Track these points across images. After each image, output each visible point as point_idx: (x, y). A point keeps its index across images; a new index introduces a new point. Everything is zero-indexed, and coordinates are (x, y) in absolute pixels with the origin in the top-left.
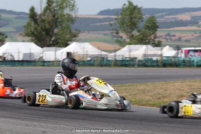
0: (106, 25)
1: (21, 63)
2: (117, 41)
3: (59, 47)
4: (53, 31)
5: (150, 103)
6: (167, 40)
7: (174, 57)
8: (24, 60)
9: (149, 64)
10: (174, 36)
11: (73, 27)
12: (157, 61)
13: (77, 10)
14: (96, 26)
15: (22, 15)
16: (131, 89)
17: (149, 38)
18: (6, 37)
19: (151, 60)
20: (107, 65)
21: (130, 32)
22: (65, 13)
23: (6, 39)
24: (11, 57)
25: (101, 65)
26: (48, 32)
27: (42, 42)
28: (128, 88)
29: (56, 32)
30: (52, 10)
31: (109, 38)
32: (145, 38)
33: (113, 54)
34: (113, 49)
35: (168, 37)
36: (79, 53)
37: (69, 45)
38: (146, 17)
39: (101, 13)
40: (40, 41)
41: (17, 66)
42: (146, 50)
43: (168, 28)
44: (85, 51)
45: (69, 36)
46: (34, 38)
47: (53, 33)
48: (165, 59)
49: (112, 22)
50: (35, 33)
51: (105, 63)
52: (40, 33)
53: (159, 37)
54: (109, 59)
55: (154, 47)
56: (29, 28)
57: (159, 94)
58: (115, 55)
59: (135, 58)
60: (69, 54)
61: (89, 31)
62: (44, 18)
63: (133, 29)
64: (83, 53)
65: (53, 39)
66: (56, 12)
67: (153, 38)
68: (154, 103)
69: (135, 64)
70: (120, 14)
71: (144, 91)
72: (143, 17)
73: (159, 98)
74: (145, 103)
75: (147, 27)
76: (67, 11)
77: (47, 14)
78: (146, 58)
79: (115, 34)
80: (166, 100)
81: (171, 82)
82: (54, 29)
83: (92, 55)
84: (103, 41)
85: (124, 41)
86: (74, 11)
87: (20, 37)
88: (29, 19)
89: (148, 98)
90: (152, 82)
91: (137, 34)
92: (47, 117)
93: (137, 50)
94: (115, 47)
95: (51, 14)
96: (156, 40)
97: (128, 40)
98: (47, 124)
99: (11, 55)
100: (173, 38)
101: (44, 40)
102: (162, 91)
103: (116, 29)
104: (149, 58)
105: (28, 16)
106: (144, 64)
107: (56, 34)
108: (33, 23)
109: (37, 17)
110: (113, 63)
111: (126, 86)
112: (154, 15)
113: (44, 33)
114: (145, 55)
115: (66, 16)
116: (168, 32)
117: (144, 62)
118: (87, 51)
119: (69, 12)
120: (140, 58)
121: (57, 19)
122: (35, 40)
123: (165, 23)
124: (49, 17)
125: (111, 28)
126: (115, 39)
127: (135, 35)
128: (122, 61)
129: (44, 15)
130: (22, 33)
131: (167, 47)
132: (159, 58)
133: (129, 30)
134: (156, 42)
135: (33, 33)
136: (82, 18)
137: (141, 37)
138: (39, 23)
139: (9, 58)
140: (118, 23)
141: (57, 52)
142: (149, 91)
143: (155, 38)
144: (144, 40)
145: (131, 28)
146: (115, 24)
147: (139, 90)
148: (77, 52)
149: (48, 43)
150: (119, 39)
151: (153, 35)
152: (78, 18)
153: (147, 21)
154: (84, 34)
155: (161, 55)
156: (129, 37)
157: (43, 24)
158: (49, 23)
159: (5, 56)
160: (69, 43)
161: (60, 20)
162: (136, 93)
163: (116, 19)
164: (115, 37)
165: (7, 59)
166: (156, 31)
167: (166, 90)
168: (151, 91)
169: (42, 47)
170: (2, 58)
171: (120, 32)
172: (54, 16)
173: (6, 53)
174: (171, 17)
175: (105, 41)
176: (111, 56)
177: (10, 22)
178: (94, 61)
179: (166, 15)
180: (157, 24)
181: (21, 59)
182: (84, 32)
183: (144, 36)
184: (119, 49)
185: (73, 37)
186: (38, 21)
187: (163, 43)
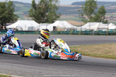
0: (76, 11)
1: (27, 32)
2: (82, 20)
3: (49, 23)
4: (45, 14)
5: (101, 56)
6: (111, 20)
7: (115, 30)
8: (29, 30)
9: (100, 33)
10: (115, 17)
11: (57, 12)
12: (105, 32)
13: (59, 2)
14: (70, 11)
15: (28, 5)
16: (90, 48)
17: (101, 19)
18: (18, 17)
19: (102, 31)
20: (77, 34)
21: (90, 15)
22: (53, 4)
23: (18, 18)
24: (21, 29)
25: (73, 34)
26: (43, 15)
27: (39, 20)
28: (88, 47)
29: (47, 15)
30: (45, 2)
31: (78, 18)
32: (98, 19)
33: (80, 27)
34: (80, 25)
35: (111, 18)
36: (60, 27)
37: (54, 22)
38: (99, 6)
39: (73, 4)
40: (37, 19)
41: (24, 34)
42: (99, 25)
43: (111, 13)
44: (64, 26)
45: (55, 17)
46: (34, 18)
47: (45, 15)
48: (110, 30)
49: (80, 9)
50: (35, 15)
51: (75, 32)
52: (38, 15)
53: (107, 18)
54: (78, 30)
55: (103, 23)
56: (32, 12)
57: (106, 51)
58: (81, 28)
59: (93, 30)
60: (54, 27)
61: (66, 14)
62: (40, 6)
63: (91, 14)
64: (62, 27)
65: (45, 19)
66: (47, 3)
67: (103, 18)
68: (103, 56)
69: (93, 33)
70: (84, 4)
71: (98, 49)
72: (97, 6)
73: (107, 53)
74: (98, 56)
75: (100, 12)
76: (53, 3)
77: (42, 4)
78: (99, 30)
79: (81, 16)
80: (110, 54)
81: (113, 44)
82: (46, 13)
83: (68, 28)
84: (74, 20)
85: (86, 20)
86: (57, 3)
87: (26, 17)
88: (32, 7)
89: (100, 53)
90: (102, 44)
91: (94, 16)
92: (42, 63)
93: (94, 25)
94: (81, 23)
95: (44, 4)
96: (105, 20)
97: (89, 20)
98: (42, 68)
99: (21, 28)
100: (115, 19)
101: (40, 19)
102: (108, 49)
103: (82, 13)
104: (101, 30)
105: (31, 5)
106: (98, 33)
107: (47, 16)
108: (34, 10)
109: (36, 6)
110: (80, 33)
111: (87, 46)
112: (104, 5)
113: (40, 15)
114: (98, 28)
115: (53, 6)
116: (112, 15)
117: (98, 32)
118: (65, 26)
119: (55, 3)
120: (95, 30)
121: (48, 7)
122: (35, 19)
123: (110, 10)
124: (43, 6)
125: (79, 12)
126: (81, 19)
127: (92, 17)
128: (85, 31)
129: (40, 5)
130: (28, 15)
131: (111, 24)
132: (106, 30)
133: (89, 14)
134: (105, 21)
135: (34, 15)
136: (62, 7)
137: (96, 18)
138: (37, 9)
139: (20, 29)
140: (83, 10)
141: (48, 26)
142: (100, 49)
143: (104, 19)
144: (98, 20)
145: (90, 13)
146: (81, 10)
147: (95, 48)
148: (59, 26)
149: (42, 21)
150: (84, 19)
151: (103, 17)
152: (60, 6)
153: (99, 9)
154: (63, 16)
155: (107, 29)
156: (89, 18)
157: (40, 10)
158: (43, 9)
159: (17, 28)
160: (54, 21)
161: (50, 8)
162: (93, 50)
163: (82, 7)
164: (81, 18)
165: (18, 30)
166: (105, 14)
167: (110, 48)
168: (102, 49)
169: (39, 23)
170: (16, 29)
171: (84, 15)
172: (46, 6)
173: (18, 27)
174: (113, 6)
175: (75, 20)
176: (79, 29)
177: (20, 9)
178: (69, 31)
179: (110, 5)
180: (105, 11)
181: (27, 30)
182: (63, 15)
183: (98, 17)
184: (84, 25)
185: (57, 18)
186: (37, 8)
187: (109, 21)
